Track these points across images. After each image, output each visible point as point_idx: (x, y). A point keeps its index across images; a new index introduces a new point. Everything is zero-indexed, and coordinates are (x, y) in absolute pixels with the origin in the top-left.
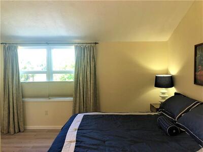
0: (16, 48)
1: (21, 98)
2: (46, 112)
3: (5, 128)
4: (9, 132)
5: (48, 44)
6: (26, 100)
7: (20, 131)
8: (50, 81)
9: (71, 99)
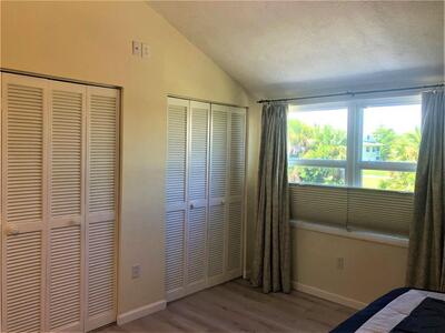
0: (284, 110)
1: (288, 217)
2: (340, 260)
3: (256, 276)
4: (261, 286)
5: (353, 94)
6: (298, 223)
7: (281, 290)
8: (354, 186)
9: (405, 240)
